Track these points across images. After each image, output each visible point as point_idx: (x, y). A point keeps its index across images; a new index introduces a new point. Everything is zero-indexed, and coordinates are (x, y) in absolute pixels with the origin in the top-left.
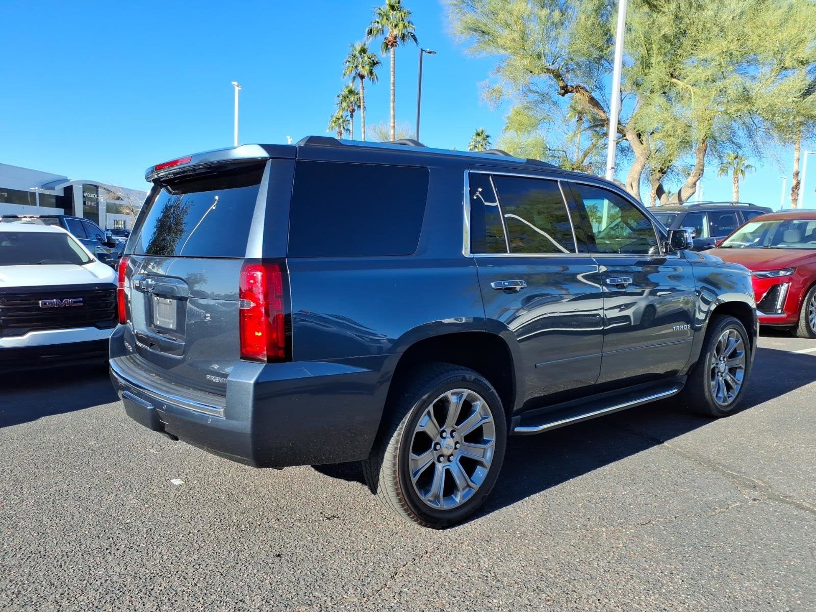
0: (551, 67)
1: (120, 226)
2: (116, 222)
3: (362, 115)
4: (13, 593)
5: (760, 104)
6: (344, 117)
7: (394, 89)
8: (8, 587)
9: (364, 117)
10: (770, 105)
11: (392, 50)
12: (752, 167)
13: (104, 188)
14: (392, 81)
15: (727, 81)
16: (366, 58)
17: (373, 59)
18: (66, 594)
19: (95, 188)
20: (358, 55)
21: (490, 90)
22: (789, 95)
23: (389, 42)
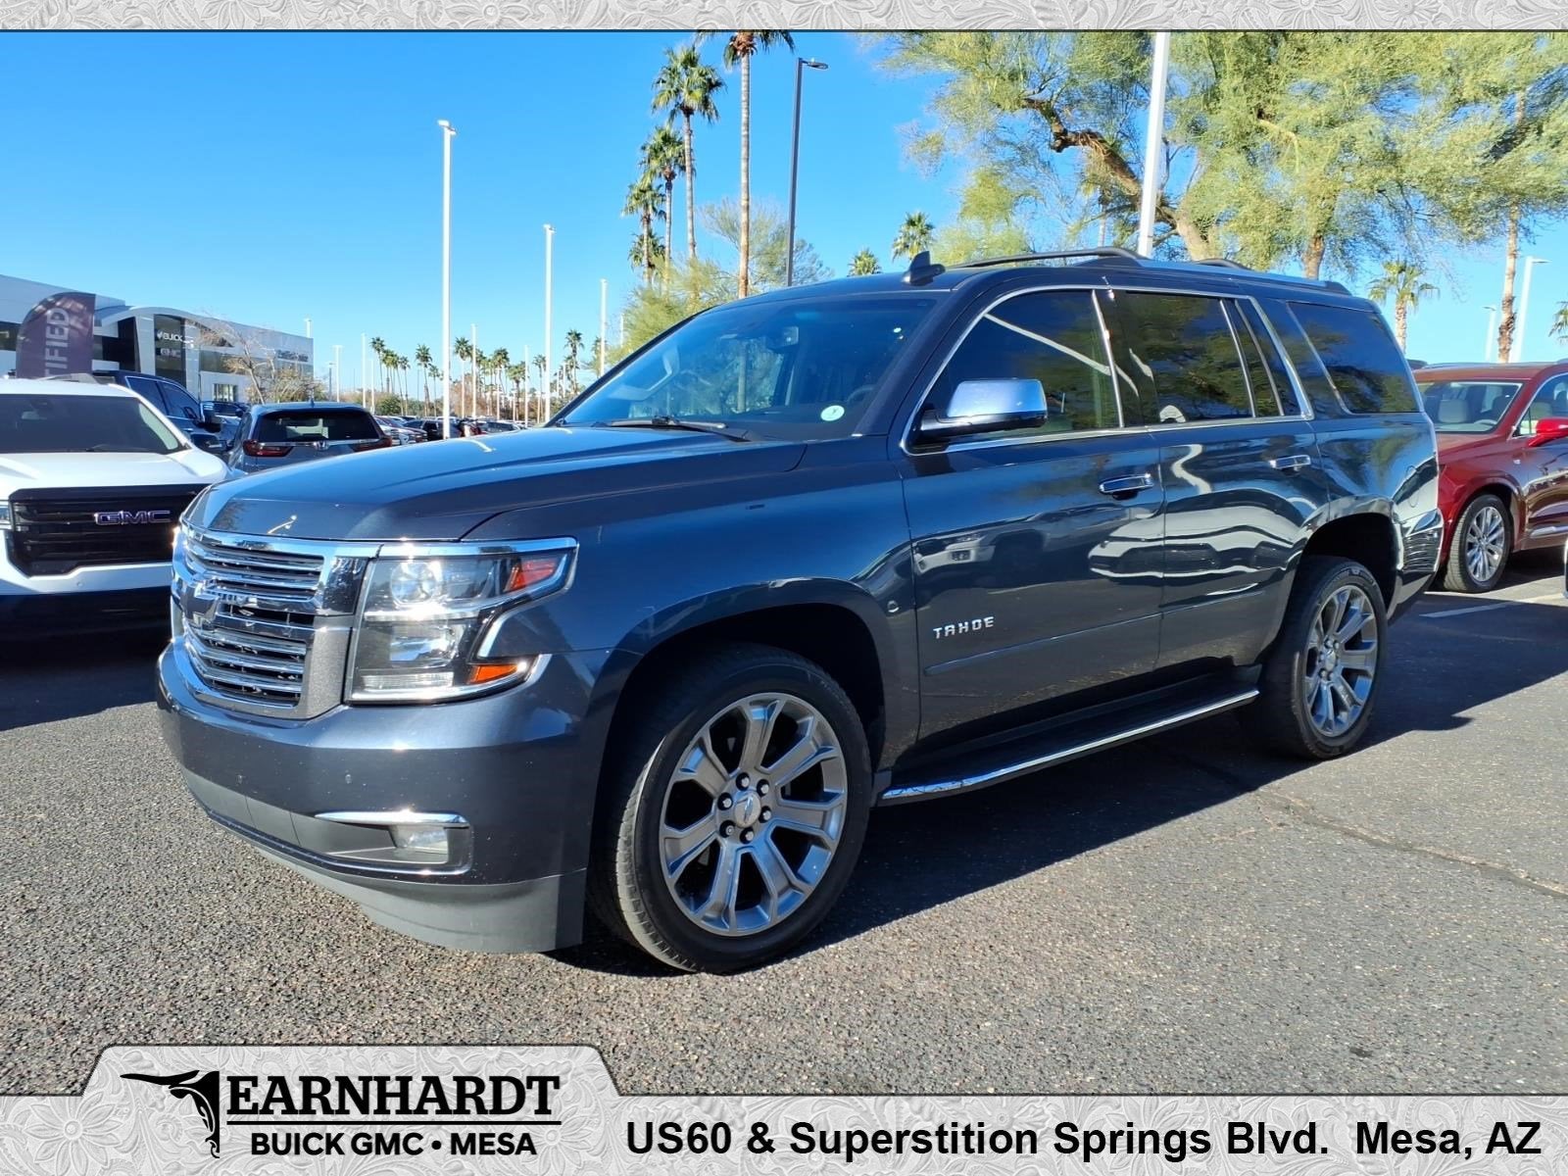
0: (1036, 97)
1: (226, 397)
2: (219, 388)
3: (688, 184)
4: (85, 937)
5: (1414, 169)
6: (654, 188)
7: (748, 136)
8: (76, 930)
9: (691, 189)
10: (1431, 171)
11: (744, 59)
12: (1432, 288)
13: (196, 324)
14: (744, 120)
15: (1354, 125)
16: (696, 75)
17: (710, 76)
18: (167, 938)
19: (178, 323)
20: (680, 69)
21: (920, 140)
22: (1468, 153)
23: (739, 44)
